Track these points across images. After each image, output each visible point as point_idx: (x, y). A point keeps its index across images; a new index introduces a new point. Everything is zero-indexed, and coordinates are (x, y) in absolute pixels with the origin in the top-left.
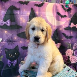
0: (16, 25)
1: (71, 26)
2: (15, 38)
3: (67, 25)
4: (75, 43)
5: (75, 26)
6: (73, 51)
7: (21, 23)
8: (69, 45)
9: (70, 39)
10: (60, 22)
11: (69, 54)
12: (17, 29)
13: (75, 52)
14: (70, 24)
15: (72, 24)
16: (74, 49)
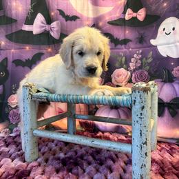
0: (4, 16)
1: (127, 17)
2: (3, 43)
3: (118, 15)
4: (135, 56)
5: (134, 15)
6: (129, 73)
7: (14, 12)
8: (119, 59)
9: (123, 46)
10: (99, 8)
11: (118, 79)
12: (7, 24)
13: (133, 75)
14: (124, 13)
15: (129, 11)
16: (132, 68)
